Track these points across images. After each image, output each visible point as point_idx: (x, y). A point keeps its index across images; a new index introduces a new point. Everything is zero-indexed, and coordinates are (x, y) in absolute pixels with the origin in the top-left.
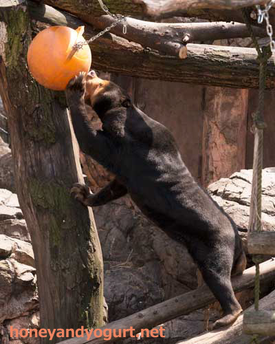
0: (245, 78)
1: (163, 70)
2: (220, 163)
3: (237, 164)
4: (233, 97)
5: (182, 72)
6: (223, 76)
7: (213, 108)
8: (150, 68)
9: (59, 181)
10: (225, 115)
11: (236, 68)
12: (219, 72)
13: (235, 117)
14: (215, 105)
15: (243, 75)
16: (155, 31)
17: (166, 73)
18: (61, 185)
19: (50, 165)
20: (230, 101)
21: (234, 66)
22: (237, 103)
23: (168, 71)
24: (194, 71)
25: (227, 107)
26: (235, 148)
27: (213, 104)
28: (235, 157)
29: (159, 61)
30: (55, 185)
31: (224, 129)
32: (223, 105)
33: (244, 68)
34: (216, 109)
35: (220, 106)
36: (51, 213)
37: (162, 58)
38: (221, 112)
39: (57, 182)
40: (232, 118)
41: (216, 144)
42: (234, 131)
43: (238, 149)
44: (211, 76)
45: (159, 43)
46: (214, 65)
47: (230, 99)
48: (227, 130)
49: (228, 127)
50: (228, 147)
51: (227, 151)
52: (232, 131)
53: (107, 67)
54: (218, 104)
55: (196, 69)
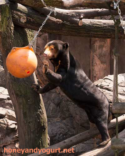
0: (109, 34)
2: (99, 72)
4: (104, 43)
5: (80, 32)
7: (95, 48)
8: (66, 30)
9: (26, 83)
11: (105, 29)
13: (105, 51)
16: (67, 13)
22: (105, 45)
23: (74, 32)
25: (101, 47)
26: (105, 66)
27: (95, 46)
28: (105, 69)
29: (70, 27)
31: (100, 57)
33: (109, 29)
35: (98, 47)
36: (23, 97)
38: (99, 49)
40: (103, 52)
41: (96, 64)
42: (105, 58)
43: (107, 66)
44: (93, 33)
45: (69, 19)
46: (95, 28)
47: (102, 43)
49: (102, 56)
50: (102, 65)
51: (101, 67)
52: (103, 58)
53: (46, 30)
54: (97, 46)
55: (87, 30)
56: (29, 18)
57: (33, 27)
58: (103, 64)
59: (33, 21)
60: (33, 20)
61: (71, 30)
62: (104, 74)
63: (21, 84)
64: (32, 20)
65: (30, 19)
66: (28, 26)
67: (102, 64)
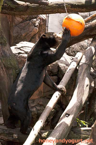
1: (33, 11)
5: (39, 11)
6: (49, 11)
8: (30, 11)
15: (54, 9)
21: (52, 6)
24: (42, 10)
29: (32, 8)
33: (55, 7)
37: (33, 7)
55: (42, 9)
65: (6, 5)
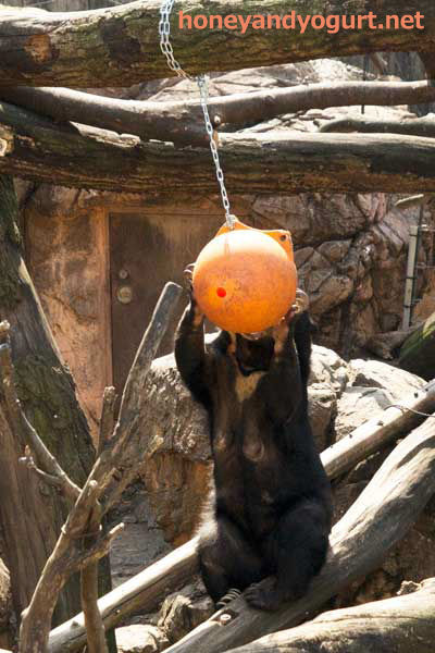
0: (283, 176)
1: (166, 175)
2: (72, 354)
3: (100, 352)
4: (84, 252)
5: (196, 175)
6: (254, 176)
7: (48, 273)
8: (148, 173)
9: (40, 357)
10: (74, 280)
11: (270, 163)
12: (246, 171)
13: (92, 281)
14: (54, 268)
16: (165, 113)
17: (170, 180)
18: (42, 362)
19: (20, 334)
20: (82, 258)
21: (268, 159)
22: (91, 260)
23: (175, 175)
25: (75, 268)
26: (93, 330)
27: (48, 267)
28: (94, 342)
30: (36, 363)
31: (74, 302)
32: (67, 265)
33: (282, 160)
34: (57, 274)
35: (62, 268)
36: (35, 406)
38: (66, 276)
39: (37, 359)
40: (87, 282)
41: (59, 326)
42: (92, 302)
43: (100, 328)
45: (176, 130)
46: (239, 160)
47: (79, 255)
48: (80, 302)
49: (82, 297)
50: (81, 329)
51: (81, 335)
52: (88, 304)
53: (81, 177)
54: (58, 265)
56: (24, 138)
57: (35, 169)
58: (88, 325)
59: (37, 147)
60: (39, 144)
61: (165, 170)
62: (92, 357)
63: (26, 363)
64: (33, 144)
65: (26, 142)
66: (19, 166)
67: (80, 323)
